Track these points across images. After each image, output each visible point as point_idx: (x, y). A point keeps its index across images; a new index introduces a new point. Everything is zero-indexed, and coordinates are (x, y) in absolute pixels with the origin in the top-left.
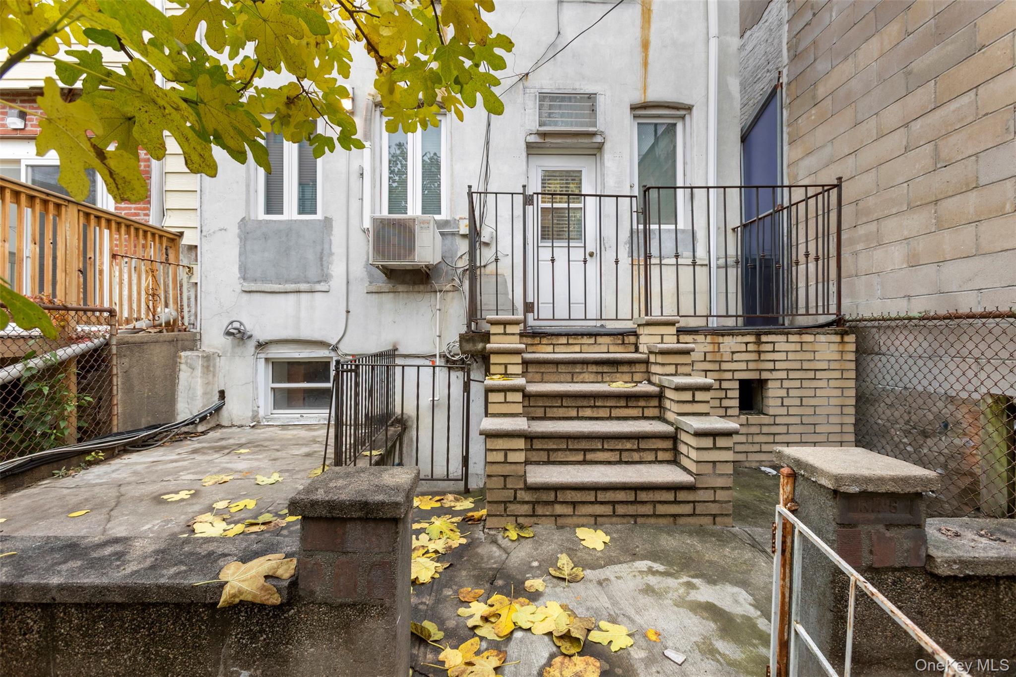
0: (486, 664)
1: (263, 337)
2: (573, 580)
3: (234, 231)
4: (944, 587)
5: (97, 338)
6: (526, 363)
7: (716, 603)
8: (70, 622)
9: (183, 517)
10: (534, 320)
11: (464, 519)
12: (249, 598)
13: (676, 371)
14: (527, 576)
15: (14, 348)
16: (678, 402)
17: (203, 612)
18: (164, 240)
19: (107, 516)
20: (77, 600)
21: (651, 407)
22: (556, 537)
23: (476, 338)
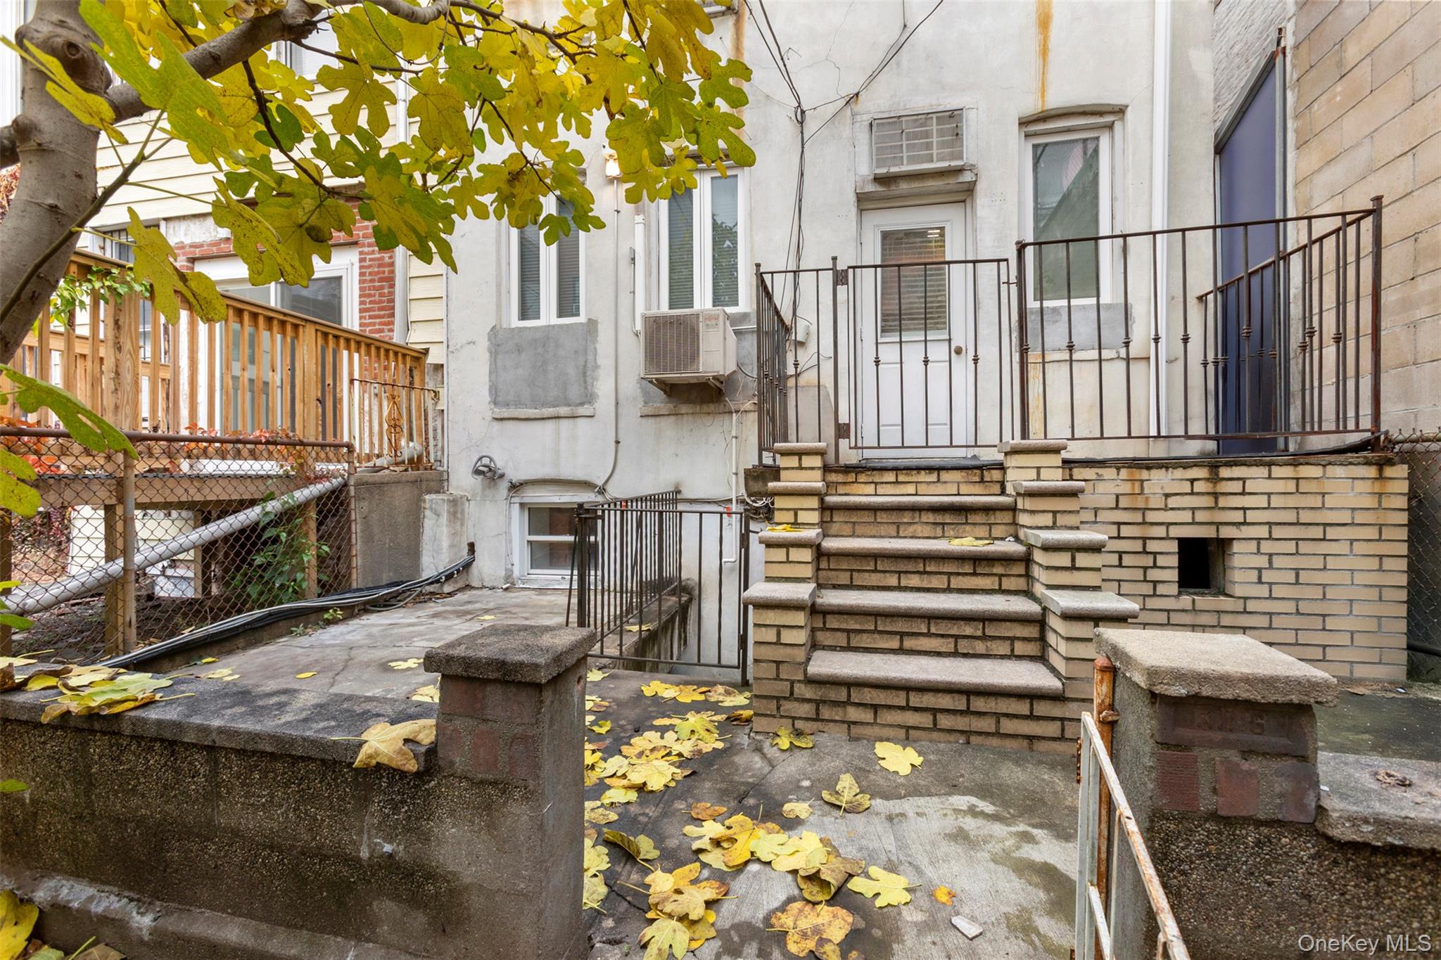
0: (697, 895)
1: (517, 475)
2: (853, 809)
3: (484, 343)
4: (1353, 860)
5: (336, 478)
6: (825, 508)
7: (1059, 866)
8: (231, 768)
9: (405, 687)
10: (850, 448)
11: (728, 718)
12: (385, 761)
13: (1055, 523)
14: (790, 797)
15: (252, 488)
16: (1048, 568)
17: (348, 773)
18: (408, 359)
19: (332, 680)
20: (233, 745)
21: (1013, 575)
22: (844, 751)
23: (767, 475)
